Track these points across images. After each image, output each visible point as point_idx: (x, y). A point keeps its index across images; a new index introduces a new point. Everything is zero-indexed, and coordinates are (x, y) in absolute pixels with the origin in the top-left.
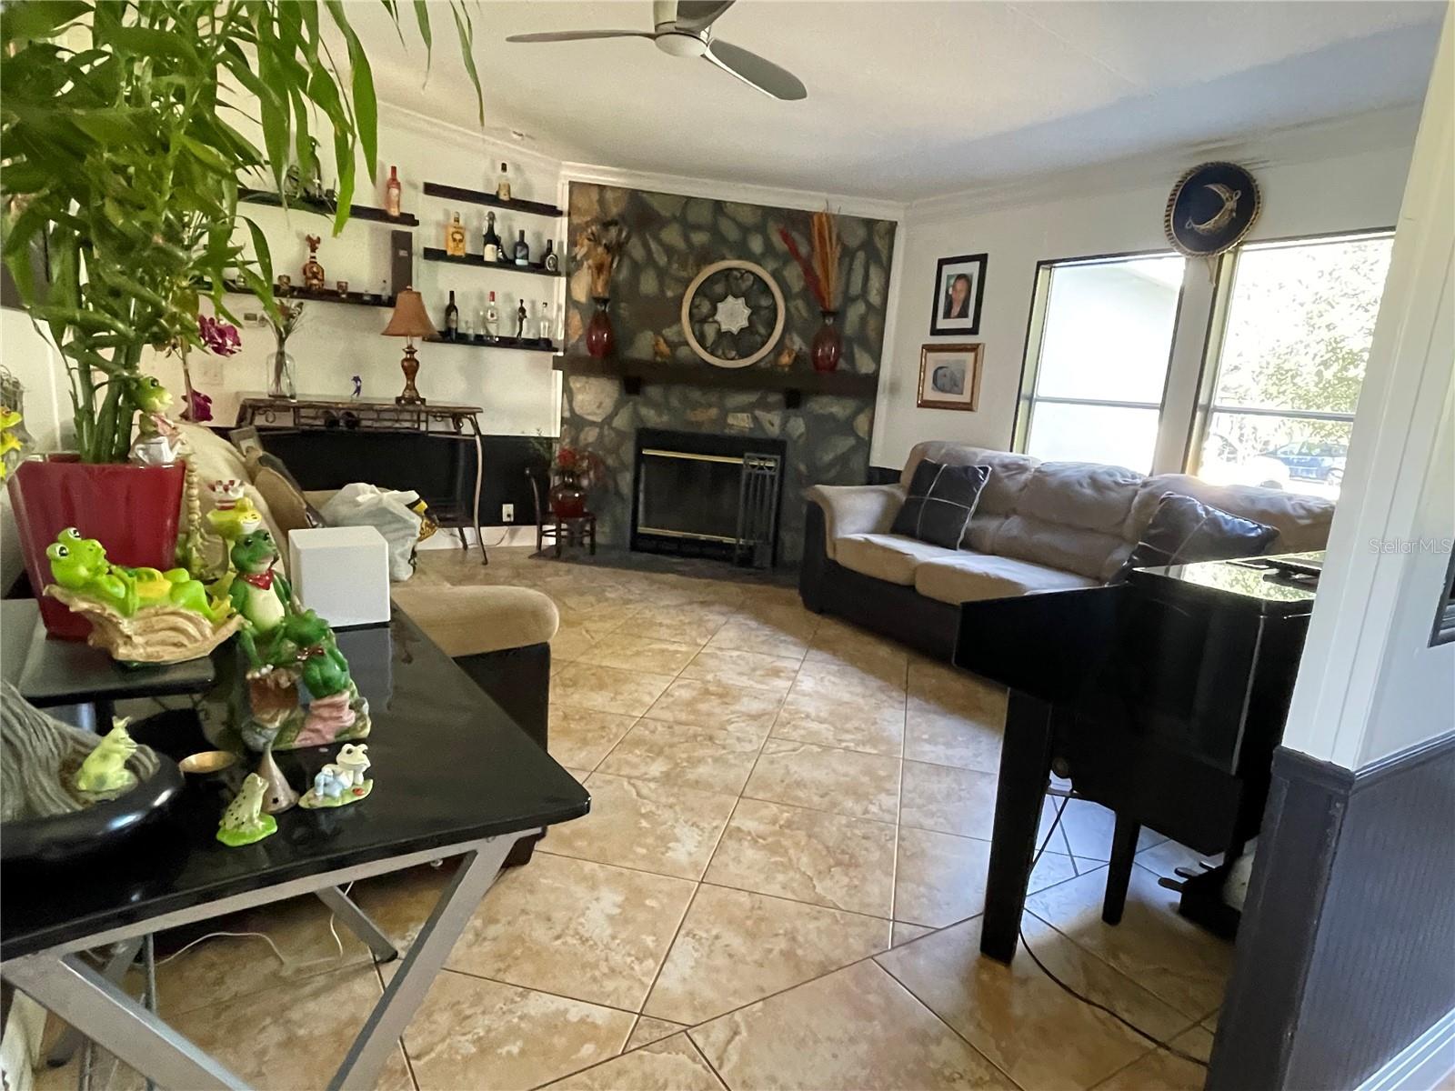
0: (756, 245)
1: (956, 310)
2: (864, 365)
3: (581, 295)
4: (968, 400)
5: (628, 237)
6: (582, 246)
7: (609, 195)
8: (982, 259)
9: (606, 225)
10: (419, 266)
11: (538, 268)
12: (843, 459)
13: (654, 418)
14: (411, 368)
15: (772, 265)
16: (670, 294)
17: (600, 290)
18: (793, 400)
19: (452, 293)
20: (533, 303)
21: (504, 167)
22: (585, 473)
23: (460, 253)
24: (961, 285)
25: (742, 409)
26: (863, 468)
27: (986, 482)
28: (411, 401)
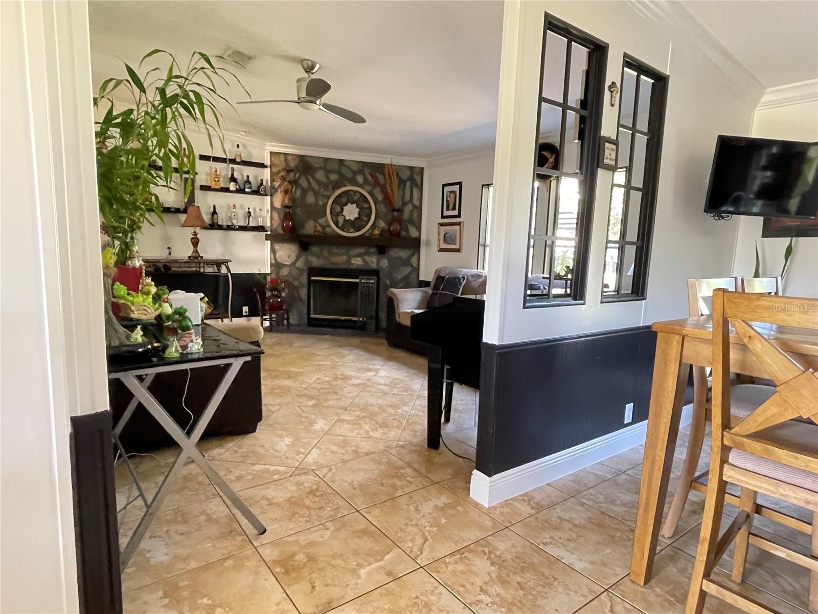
0: (360, 179)
1: (451, 207)
2: (413, 233)
3: (278, 205)
4: (458, 248)
5: (299, 177)
6: (277, 182)
7: (289, 158)
8: (460, 184)
9: (289, 171)
10: (198, 193)
11: (256, 192)
12: (407, 277)
13: (316, 262)
14: (195, 242)
15: (368, 188)
16: (321, 203)
17: (287, 202)
18: (382, 251)
19: (214, 206)
20: (255, 210)
21: (238, 146)
22: (283, 290)
23: (217, 187)
24: (452, 195)
25: (358, 256)
26: (416, 281)
27: (464, 283)
28: (196, 258)
